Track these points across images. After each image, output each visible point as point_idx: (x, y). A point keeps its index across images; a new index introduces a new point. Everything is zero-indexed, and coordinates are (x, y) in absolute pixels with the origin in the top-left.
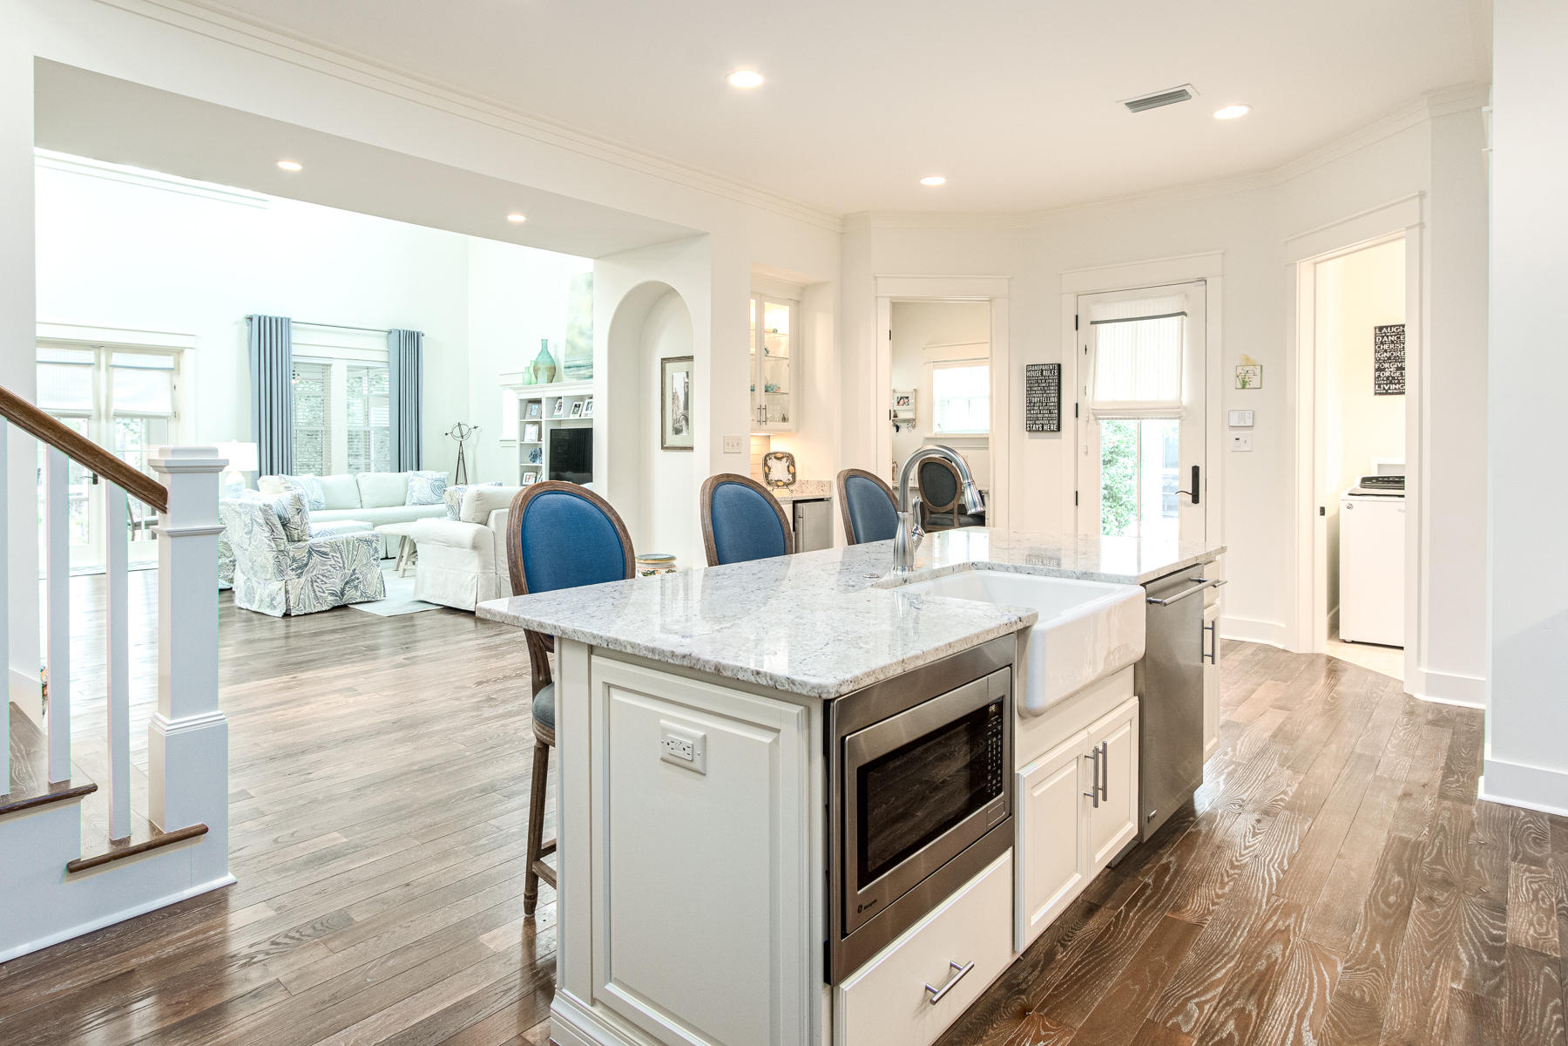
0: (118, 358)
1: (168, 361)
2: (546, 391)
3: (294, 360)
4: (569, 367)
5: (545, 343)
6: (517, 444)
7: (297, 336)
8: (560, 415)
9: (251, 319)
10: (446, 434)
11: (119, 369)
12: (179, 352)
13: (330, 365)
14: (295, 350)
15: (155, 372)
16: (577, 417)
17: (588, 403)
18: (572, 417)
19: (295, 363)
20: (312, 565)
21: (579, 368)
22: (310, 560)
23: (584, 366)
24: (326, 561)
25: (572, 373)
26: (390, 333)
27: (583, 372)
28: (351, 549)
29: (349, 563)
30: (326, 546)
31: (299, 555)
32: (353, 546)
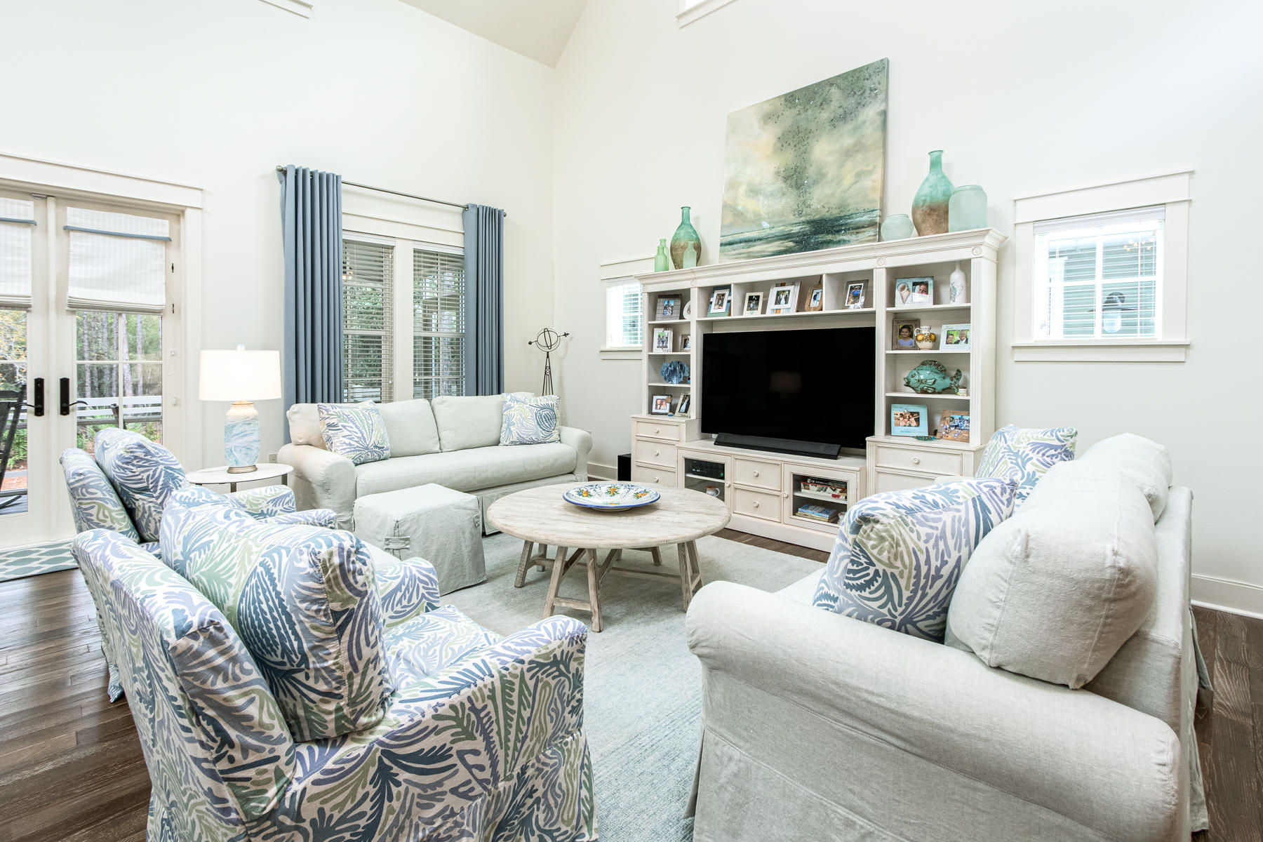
0: (77, 216)
1: (161, 227)
2: (692, 280)
3: (345, 236)
4: (731, 244)
5: (686, 210)
6: (644, 356)
7: (349, 203)
8: (717, 312)
9: (283, 172)
10: (530, 343)
11: (78, 234)
12: (177, 213)
13: (392, 248)
14: (346, 223)
15: (140, 242)
16: (757, 314)
17: (778, 294)
18: (747, 314)
19: (346, 242)
20: (392, 818)
21: (751, 243)
22: (386, 803)
23: (760, 239)
24: (440, 783)
25: (736, 252)
26: (466, 208)
27: (758, 248)
28: (515, 707)
29: (510, 752)
30: (442, 724)
31: (340, 806)
32: (521, 693)
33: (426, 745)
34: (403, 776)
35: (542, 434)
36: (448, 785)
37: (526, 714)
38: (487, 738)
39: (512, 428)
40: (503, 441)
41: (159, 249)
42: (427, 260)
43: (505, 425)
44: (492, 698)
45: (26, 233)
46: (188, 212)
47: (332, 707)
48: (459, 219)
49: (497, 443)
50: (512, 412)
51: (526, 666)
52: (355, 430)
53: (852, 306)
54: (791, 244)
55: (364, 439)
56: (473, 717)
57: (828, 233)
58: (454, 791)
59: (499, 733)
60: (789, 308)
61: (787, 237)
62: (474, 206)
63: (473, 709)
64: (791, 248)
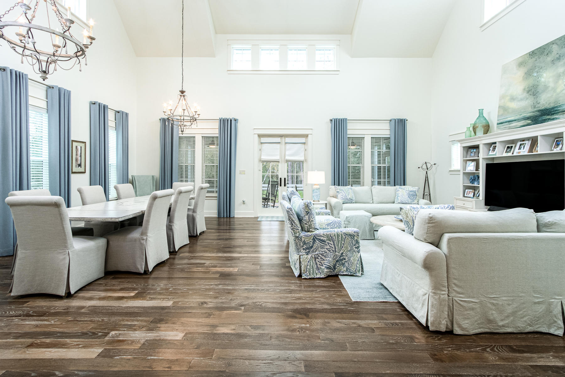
0: (288, 140)
1: (303, 140)
2: (482, 140)
3: (349, 136)
5: (481, 112)
6: (461, 173)
7: (350, 126)
8: (492, 154)
9: (331, 120)
10: (419, 168)
11: (288, 144)
13: (364, 138)
14: (349, 132)
15: (299, 144)
16: (510, 154)
17: (521, 145)
18: (505, 155)
19: (348, 138)
20: (315, 247)
21: (510, 122)
22: (314, 244)
23: (515, 120)
24: (324, 246)
25: (504, 127)
26: (391, 121)
27: (514, 124)
28: (340, 240)
29: (339, 248)
30: (324, 236)
31: (308, 241)
32: (341, 238)
33: (322, 238)
34: (317, 241)
35: (410, 201)
36: (325, 247)
37: (343, 242)
38: (334, 243)
39: (399, 198)
40: (395, 202)
41: (303, 145)
42: (376, 141)
43: (396, 197)
44: (335, 236)
45: (278, 145)
46: (309, 135)
47: (306, 226)
48: (388, 125)
49: (394, 203)
50: (399, 192)
51: (343, 233)
52: (344, 193)
53: (555, 149)
54: (530, 122)
55: (346, 196)
56: (331, 238)
57: (548, 115)
58: (327, 249)
59: (336, 243)
60: (525, 151)
61: (528, 118)
62: (393, 119)
63: (330, 236)
64: (529, 123)
